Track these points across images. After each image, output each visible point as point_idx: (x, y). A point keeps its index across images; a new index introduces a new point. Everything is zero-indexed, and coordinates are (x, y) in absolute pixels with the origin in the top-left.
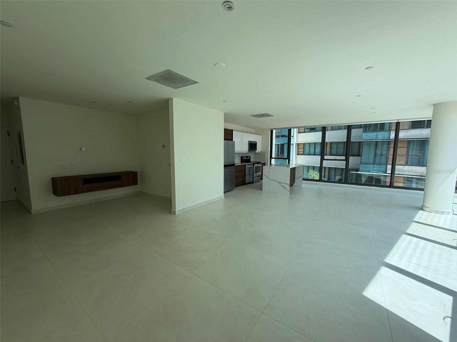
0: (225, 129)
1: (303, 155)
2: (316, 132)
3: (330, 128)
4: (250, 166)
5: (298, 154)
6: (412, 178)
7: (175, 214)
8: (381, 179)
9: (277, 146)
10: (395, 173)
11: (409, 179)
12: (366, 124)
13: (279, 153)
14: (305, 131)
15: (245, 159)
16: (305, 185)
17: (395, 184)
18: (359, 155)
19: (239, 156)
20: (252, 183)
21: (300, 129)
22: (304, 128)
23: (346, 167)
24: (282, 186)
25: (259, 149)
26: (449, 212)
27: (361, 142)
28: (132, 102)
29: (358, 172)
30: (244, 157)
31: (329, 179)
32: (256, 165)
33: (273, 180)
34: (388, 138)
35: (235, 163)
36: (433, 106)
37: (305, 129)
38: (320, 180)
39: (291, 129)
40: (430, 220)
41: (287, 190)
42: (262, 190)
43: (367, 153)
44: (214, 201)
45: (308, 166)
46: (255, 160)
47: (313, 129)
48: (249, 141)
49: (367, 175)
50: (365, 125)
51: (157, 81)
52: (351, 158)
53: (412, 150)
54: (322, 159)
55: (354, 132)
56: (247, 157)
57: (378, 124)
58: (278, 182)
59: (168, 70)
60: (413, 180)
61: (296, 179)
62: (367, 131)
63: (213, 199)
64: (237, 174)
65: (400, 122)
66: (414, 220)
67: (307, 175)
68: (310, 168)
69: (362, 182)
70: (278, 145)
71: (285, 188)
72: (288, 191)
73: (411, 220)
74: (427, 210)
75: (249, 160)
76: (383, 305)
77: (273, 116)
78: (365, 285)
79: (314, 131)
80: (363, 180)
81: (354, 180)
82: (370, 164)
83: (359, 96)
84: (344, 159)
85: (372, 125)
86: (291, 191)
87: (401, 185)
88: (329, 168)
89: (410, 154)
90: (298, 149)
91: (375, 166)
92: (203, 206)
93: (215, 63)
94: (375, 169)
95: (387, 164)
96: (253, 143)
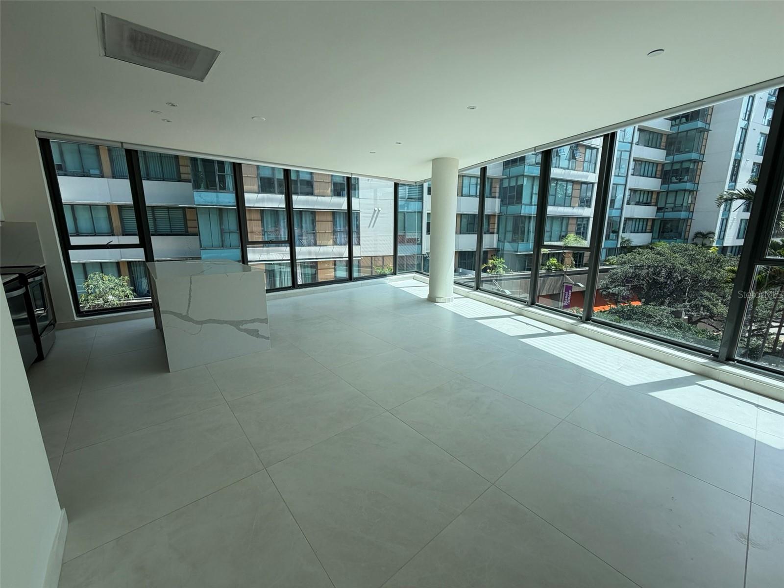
18: (187, 233)
24: (246, 331)
33: (209, 321)
41: (264, 337)
53: (268, 224)
58: (231, 323)
71: (255, 333)
72: (268, 339)
74: (441, 300)
82: (214, 248)
88: (129, 263)
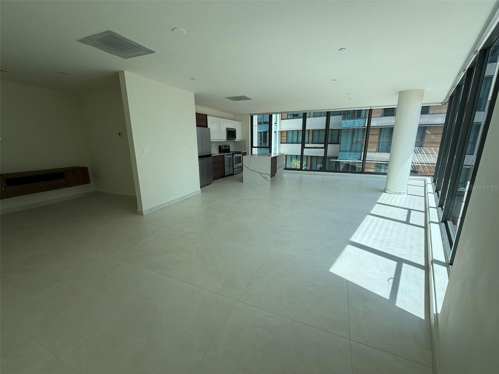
0: (196, 113)
1: (286, 143)
2: (298, 118)
3: (312, 114)
4: (229, 157)
5: (281, 143)
6: (382, 163)
7: (143, 215)
8: (356, 166)
9: (259, 133)
10: (366, 160)
11: (379, 165)
12: (346, 111)
13: (262, 142)
14: (288, 117)
15: (223, 149)
16: (286, 175)
17: (366, 170)
18: (338, 143)
19: (217, 145)
20: (233, 174)
21: (283, 115)
22: (286, 114)
23: (324, 155)
24: (263, 177)
25: (239, 137)
26: (404, 192)
27: (340, 129)
28: (65, 74)
29: (337, 159)
30: (222, 147)
31: (311, 168)
32: (236, 155)
33: (253, 171)
34: (363, 126)
35: (212, 154)
36: (399, 94)
37: (288, 114)
38: (301, 169)
39: (272, 115)
40: (389, 200)
41: (268, 180)
42: (243, 182)
43: (345, 140)
44: (189, 197)
45: (291, 155)
46: (235, 150)
47: (295, 116)
48: (226, 128)
49: (345, 162)
50: (344, 112)
51: (97, 46)
52: (330, 146)
53: (383, 137)
54: (303, 147)
55: (332, 118)
56: (225, 146)
57: (355, 110)
58: (259, 173)
59: (109, 31)
60: (382, 166)
61: (277, 169)
62: (346, 118)
63: (188, 195)
64: (215, 166)
65: (372, 109)
66: (378, 202)
67: (289, 165)
68: (293, 157)
69: (340, 169)
70: (261, 133)
71: (265, 178)
72: (270, 181)
73: (375, 202)
74: (389, 192)
75: (229, 149)
76: (345, 277)
77: (251, 99)
78: (332, 262)
79: (297, 117)
80: (341, 168)
81: (334, 167)
82: (346, 152)
83: (335, 80)
84: (323, 147)
85: (351, 112)
86: (272, 182)
87: (372, 171)
88: (311, 156)
89: (381, 141)
90: (281, 137)
91: (352, 153)
92: (176, 203)
93: (173, 28)
94: (351, 156)
95: (361, 151)
96: (232, 130)
